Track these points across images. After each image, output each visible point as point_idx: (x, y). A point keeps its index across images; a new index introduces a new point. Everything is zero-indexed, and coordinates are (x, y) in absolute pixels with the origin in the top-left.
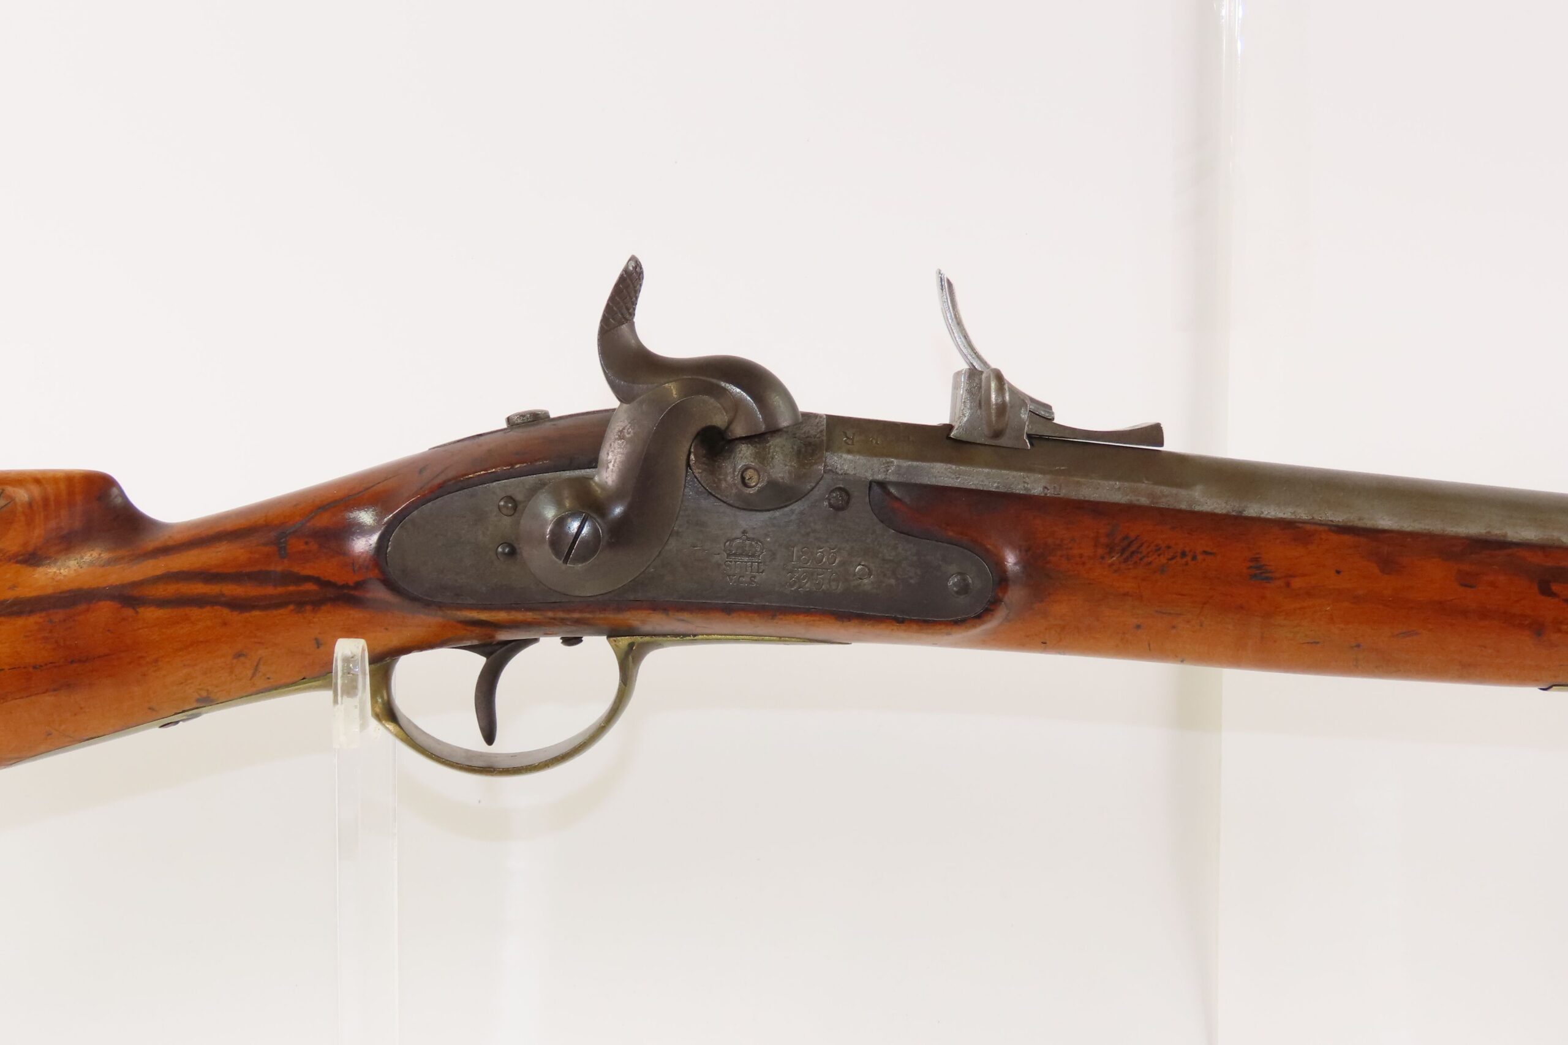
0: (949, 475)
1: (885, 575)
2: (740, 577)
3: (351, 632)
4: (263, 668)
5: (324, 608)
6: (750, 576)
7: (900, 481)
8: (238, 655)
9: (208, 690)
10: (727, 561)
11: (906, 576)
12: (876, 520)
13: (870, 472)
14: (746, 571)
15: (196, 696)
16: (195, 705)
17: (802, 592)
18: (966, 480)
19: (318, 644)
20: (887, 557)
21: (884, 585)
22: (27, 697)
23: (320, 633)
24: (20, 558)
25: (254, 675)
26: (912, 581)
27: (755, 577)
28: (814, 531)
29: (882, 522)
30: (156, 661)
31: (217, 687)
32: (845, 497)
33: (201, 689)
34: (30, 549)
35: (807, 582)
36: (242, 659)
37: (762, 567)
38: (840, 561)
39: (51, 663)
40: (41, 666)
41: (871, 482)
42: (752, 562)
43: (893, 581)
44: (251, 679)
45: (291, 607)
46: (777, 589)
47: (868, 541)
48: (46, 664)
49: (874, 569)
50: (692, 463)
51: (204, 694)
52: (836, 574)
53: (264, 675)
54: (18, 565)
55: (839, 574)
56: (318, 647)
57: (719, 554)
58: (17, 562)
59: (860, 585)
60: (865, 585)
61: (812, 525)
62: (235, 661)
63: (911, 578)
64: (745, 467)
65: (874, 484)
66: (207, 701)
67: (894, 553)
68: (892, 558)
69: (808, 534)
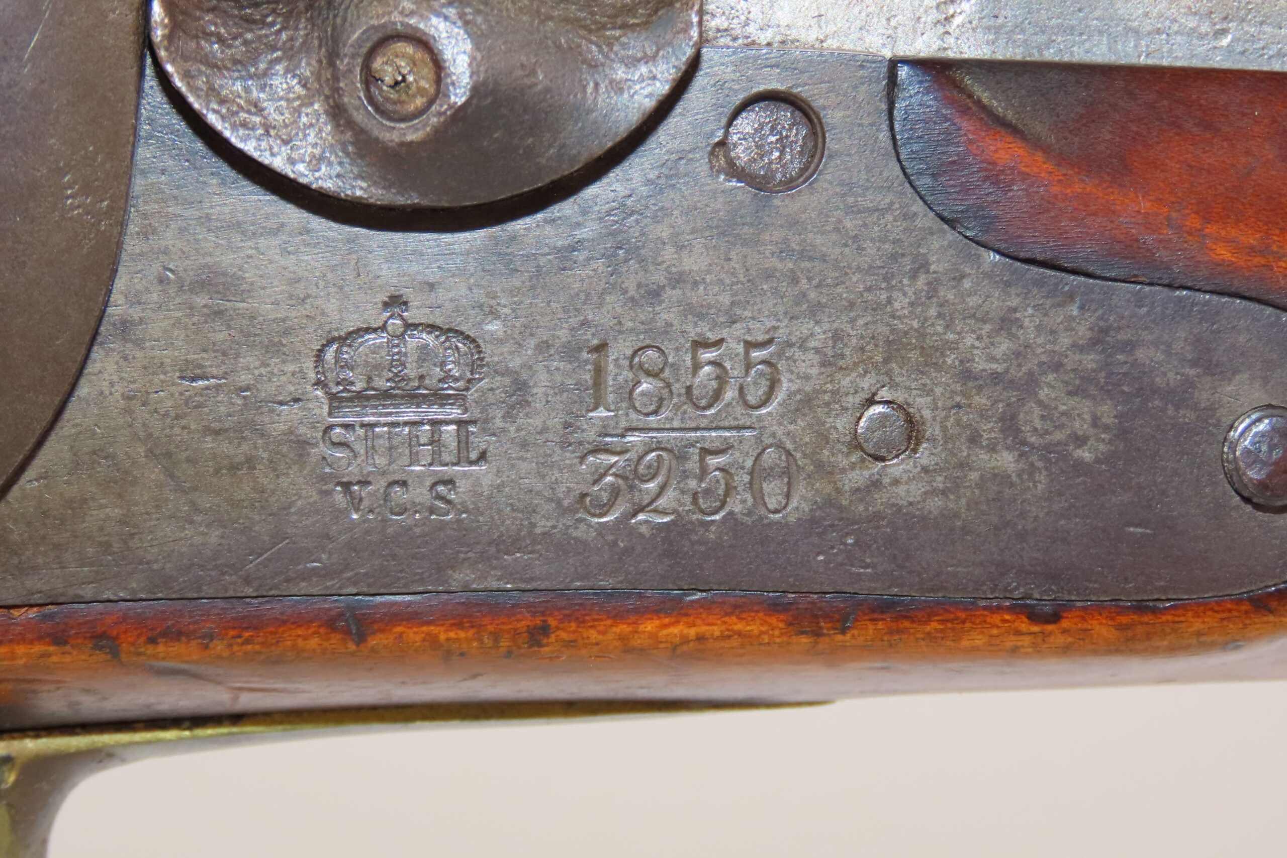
0: (1192, 23)
1: (974, 440)
2: (392, 484)
6: (428, 483)
7: (999, 56)
10: (331, 427)
11: (1059, 436)
12: (926, 219)
13: (879, 26)
14: (414, 459)
17: (644, 529)
18: (1253, 39)
20: (980, 365)
21: (974, 476)
26: (1086, 455)
27: (449, 482)
28: (678, 280)
29: (951, 223)
32: (799, 134)
35: (662, 488)
37: (479, 441)
38: (791, 395)
41: (894, 64)
42: (434, 423)
43: (1007, 460)
46: (542, 525)
47: (900, 303)
49: (927, 414)
50: (158, 34)
52: (780, 446)
55: (789, 446)
57: (296, 400)
59: (875, 484)
60: (896, 482)
61: (669, 253)
63: (1080, 441)
64: (375, 37)
65: (903, 72)
67: (1004, 346)
68: (999, 368)
69: (655, 294)
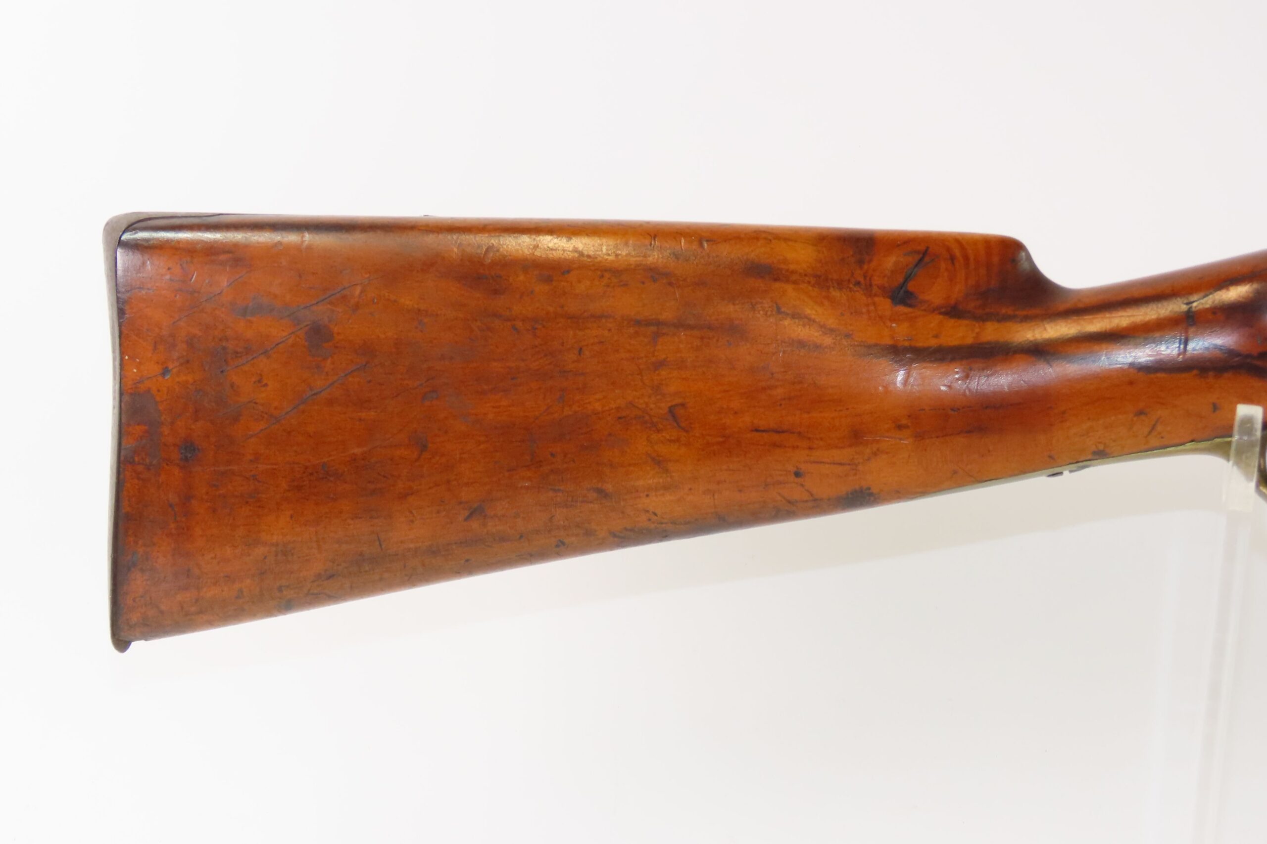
3: (1249, 400)
4: (1159, 428)
5: (1226, 375)
8: (1140, 413)
9: (1105, 444)
15: (1094, 448)
16: (1089, 457)
19: (1215, 407)
22: (943, 436)
23: (1218, 398)
24: (943, 310)
25: (1150, 432)
30: (1064, 412)
31: (1114, 441)
33: (1100, 443)
34: (953, 302)
36: (1143, 417)
39: (968, 407)
40: (959, 409)
44: (1146, 437)
45: (1195, 372)
48: (963, 408)
51: (1101, 447)
53: (1159, 433)
54: (941, 317)
56: (1214, 411)
58: (941, 313)
62: (1135, 419)
66: (1102, 454)
